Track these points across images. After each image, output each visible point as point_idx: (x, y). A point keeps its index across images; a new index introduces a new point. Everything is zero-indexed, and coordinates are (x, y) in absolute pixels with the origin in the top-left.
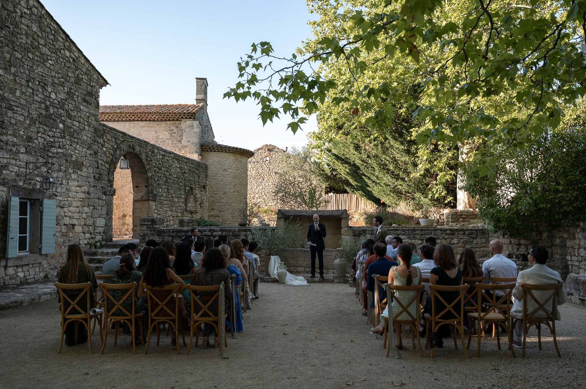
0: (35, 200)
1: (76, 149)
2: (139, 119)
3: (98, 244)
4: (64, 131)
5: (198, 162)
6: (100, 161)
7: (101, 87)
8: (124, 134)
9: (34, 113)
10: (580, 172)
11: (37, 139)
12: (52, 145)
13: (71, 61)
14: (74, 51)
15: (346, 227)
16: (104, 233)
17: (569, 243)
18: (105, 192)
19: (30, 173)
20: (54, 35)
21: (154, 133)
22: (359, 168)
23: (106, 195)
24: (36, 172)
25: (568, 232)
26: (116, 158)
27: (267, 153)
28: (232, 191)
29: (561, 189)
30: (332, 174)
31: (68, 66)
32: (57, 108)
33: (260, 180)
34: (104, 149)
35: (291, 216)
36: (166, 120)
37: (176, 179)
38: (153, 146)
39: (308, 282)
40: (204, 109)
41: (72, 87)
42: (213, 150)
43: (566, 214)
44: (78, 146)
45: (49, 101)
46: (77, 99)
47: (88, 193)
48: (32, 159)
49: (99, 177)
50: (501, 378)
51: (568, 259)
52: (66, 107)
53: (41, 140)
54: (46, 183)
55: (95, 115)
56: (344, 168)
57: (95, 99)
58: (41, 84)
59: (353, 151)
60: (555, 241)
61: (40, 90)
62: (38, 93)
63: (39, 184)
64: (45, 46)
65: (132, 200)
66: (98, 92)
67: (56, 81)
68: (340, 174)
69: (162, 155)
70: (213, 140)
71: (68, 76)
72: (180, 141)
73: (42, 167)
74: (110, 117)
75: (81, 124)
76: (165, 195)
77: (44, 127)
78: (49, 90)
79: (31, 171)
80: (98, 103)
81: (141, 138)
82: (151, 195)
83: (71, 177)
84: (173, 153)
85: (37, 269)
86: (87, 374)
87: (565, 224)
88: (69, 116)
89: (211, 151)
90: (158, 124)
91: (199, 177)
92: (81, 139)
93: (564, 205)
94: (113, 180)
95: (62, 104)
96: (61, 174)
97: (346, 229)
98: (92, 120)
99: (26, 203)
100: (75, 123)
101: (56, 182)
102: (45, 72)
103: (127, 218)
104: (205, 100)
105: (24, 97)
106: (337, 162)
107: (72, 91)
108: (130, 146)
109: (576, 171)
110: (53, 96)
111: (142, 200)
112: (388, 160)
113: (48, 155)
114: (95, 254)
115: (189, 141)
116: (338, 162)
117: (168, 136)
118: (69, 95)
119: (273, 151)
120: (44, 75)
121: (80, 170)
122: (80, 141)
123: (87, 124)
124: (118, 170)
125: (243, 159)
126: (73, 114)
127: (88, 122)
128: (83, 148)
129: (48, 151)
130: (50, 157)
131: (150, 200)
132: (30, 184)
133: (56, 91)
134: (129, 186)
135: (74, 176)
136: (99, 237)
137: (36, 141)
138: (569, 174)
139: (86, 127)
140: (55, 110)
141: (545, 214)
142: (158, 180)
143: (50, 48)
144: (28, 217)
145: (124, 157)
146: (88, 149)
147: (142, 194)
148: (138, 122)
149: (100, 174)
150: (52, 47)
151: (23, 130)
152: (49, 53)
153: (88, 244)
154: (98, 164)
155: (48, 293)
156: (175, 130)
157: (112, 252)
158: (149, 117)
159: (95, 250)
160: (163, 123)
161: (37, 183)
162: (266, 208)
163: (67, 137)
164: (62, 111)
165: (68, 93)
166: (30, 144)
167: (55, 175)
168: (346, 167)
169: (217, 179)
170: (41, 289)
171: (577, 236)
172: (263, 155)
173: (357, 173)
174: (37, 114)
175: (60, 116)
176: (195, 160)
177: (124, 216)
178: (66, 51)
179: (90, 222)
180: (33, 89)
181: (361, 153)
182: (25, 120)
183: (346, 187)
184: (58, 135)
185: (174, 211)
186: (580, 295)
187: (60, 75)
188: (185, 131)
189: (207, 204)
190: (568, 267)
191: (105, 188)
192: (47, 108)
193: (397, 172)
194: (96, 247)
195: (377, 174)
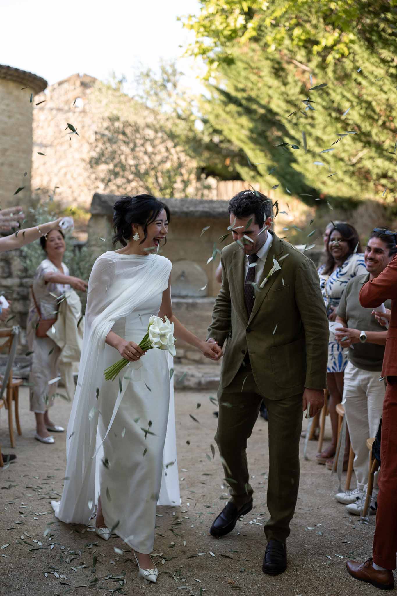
27: (78, 90)
30: (211, 141)
59: (268, 79)
68: (229, 141)
112: (348, 100)
119: (90, 87)
125: (25, 95)
173: (266, 138)
181: (285, 84)
183: (238, 168)
193: (366, 126)
195: (318, 132)
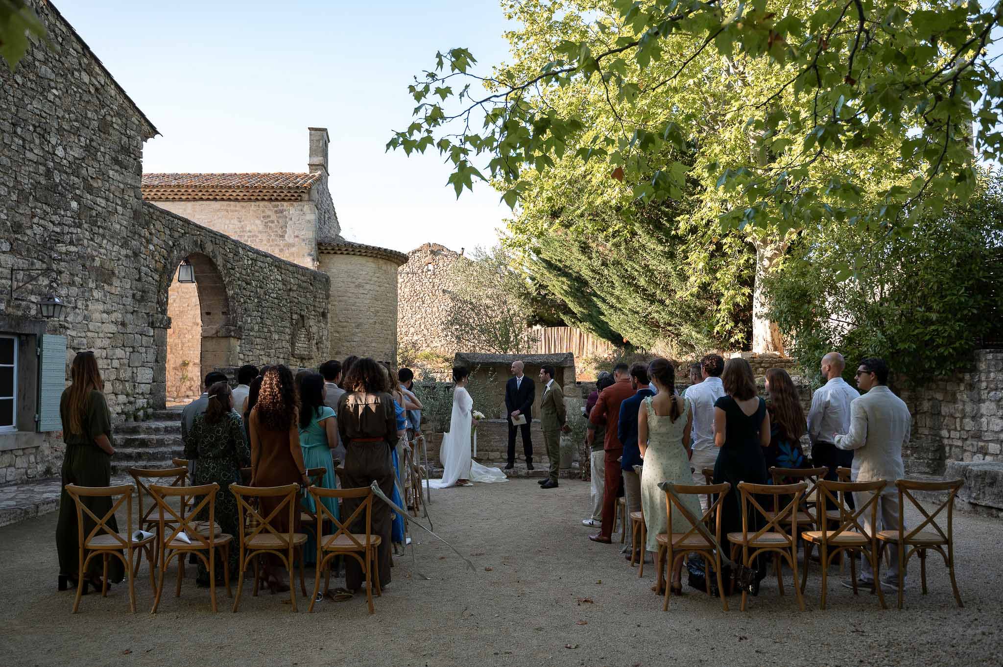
0: (27, 335)
1: (101, 247)
2: (211, 197)
3: (141, 413)
4: (79, 215)
5: (312, 272)
6: (143, 268)
7: (145, 139)
8: (186, 222)
9: (26, 181)
10: (967, 289)
11: (31, 227)
12: (58, 239)
13: (93, 91)
14: (98, 75)
15: (571, 382)
16: (150, 394)
17: (945, 410)
18: (153, 323)
19: (18, 287)
20: (61, 44)
21: (236, 221)
22: (586, 283)
23: (154, 328)
24: (30, 287)
25: (945, 391)
26: (171, 263)
27: (430, 257)
28: (371, 321)
29: (934, 318)
30: (539, 294)
31: (86, 100)
32: (66, 173)
33: (418, 304)
34: (151, 247)
35: (478, 363)
36: (257, 200)
37: (276, 301)
38: (236, 243)
39: (508, 477)
40: (322, 180)
41: (94, 137)
42: (339, 252)
43: (942, 361)
44: (105, 241)
45: (53, 161)
46: (102, 159)
47: (123, 324)
48: (21, 263)
49: (142, 296)
50: (870, 646)
51: (943, 435)
52: (84, 172)
53: (38, 230)
54: (48, 305)
55: (135, 188)
56: (560, 284)
57: (135, 159)
58: (38, 130)
59: (577, 254)
60: (921, 404)
61: (37, 141)
62: (32, 146)
63: (35, 307)
64: (45, 62)
65: (199, 337)
66: (139, 148)
67: (66, 126)
68: (553, 294)
69: (252, 259)
70: (337, 235)
71: (86, 118)
72: (282, 236)
73: (40, 278)
74: (159, 194)
75: (109, 203)
76: (256, 328)
77: (45, 207)
78: (53, 141)
79: (21, 284)
80: (140, 168)
81: (215, 229)
82: (232, 328)
83: (93, 296)
84: (271, 256)
85: (32, 459)
86: (128, 652)
87: (940, 377)
88: (89, 189)
89: (335, 253)
90: (243, 207)
91: (315, 297)
92: (110, 230)
93: (938, 346)
94: (167, 301)
95: (75, 167)
96: (74, 291)
97: (571, 386)
98: (130, 197)
99: (12, 341)
100: (99, 200)
101: (65, 304)
102: (45, 109)
103: (190, 368)
104: (324, 166)
105: (7, 153)
106: (547, 274)
107: (94, 144)
108: (196, 242)
109: (958, 288)
110: (60, 152)
111: (216, 337)
112: (637, 270)
113: (51, 257)
114: (135, 431)
115: (297, 237)
116: (550, 273)
117: (261, 228)
118: (89, 151)
119: (439, 254)
120: (44, 115)
121: (108, 284)
122: (107, 233)
123: (120, 203)
124: (175, 284)
125: (390, 267)
126: (95, 185)
127: (122, 199)
128: (114, 245)
129: (51, 249)
130: (54, 259)
131: (231, 336)
132: (18, 307)
133: (65, 143)
134: (192, 313)
135: (97, 294)
136: (141, 402)
137: (29, 232)
138: (948, 293)
139: (118, 207)
140: (64, 176)
141: (907, 360)
142: (245, 302)
143: (55, 66)
144: (15, 365)
145: (187, 261)
146: (122, 247)
147: (216, 327)
148: (208, 202)
149: (143, 292)
150: (58, 65)
151: (5, 211)
152: (53, 76)
153: (123, 412)
154: (140, 273)
155: (52, 502)
156: (274, 217)
157: (166, 428)
158: (227, 194)
159: (135, 424)
160: (253, 204)
161: (31, 305)
162: (428, 350)
163: (85, 226)
164: (76, 179)
165: (87, 148)
166: (19, 236)
167: (64, 292)
168: (563, 283)
169: (346, 301)
170: (38, 493)
171: (959, 398)
172: (423, 260)
173: (582, 292)
174: (31, 184)
175: (74, 187)
176: (307, 269)
177: (185, 364)
178: (83, 73)
179: (126, 374)
180: (24, 140)
181: (590, 258)
182: (9, 193)
183: (562, 316)
184: (69, 221)
185: (272, 355)
186: (970, 496)
187: (72, 115)
188: (291, 219)
189: (329, 344)
190: (944, 449)
191: (152, 316)
192: (48, 174)
193: (651, 289)
194: (136, 418)
195: (617, 293)
